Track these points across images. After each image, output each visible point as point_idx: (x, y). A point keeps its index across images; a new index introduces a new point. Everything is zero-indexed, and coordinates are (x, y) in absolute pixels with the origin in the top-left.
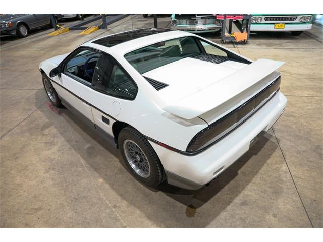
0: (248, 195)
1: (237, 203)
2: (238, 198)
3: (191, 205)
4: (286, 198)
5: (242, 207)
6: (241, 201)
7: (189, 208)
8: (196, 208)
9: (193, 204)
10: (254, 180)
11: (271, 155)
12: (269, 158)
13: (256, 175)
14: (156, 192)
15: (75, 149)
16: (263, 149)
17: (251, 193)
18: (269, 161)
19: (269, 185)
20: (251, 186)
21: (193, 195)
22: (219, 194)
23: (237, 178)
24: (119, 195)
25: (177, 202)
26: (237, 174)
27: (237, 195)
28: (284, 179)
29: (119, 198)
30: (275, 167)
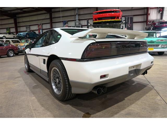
0: (131, 110)
1: (123, 114)
2: (124, 111)
3: (88, 112)
4: (162, 113)
5: (126, 116)
6: (126, 113)
7: (85, 114)
8: (91, 114)
9: (89, 112)
10: (136, 102)
11: (148, 92)
12: (147, 93)
13: (138, 100)
14: (66, 105)
15: (27, 86)
16: (143, 90)
17: (134, 109)
18: (147, 95)
19: (148, 106)
20: (134, 105)
21: (90, 108)
22: (110, 108)
23: (124, 101)
24: (41, 105)
25: (78, 111)
26: (124, 99)
27: (123, 109)
28: (160, 103)
29: (40, 106)
30: (152, 97)
